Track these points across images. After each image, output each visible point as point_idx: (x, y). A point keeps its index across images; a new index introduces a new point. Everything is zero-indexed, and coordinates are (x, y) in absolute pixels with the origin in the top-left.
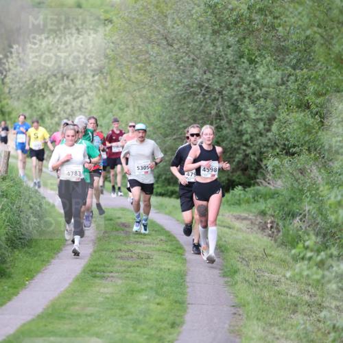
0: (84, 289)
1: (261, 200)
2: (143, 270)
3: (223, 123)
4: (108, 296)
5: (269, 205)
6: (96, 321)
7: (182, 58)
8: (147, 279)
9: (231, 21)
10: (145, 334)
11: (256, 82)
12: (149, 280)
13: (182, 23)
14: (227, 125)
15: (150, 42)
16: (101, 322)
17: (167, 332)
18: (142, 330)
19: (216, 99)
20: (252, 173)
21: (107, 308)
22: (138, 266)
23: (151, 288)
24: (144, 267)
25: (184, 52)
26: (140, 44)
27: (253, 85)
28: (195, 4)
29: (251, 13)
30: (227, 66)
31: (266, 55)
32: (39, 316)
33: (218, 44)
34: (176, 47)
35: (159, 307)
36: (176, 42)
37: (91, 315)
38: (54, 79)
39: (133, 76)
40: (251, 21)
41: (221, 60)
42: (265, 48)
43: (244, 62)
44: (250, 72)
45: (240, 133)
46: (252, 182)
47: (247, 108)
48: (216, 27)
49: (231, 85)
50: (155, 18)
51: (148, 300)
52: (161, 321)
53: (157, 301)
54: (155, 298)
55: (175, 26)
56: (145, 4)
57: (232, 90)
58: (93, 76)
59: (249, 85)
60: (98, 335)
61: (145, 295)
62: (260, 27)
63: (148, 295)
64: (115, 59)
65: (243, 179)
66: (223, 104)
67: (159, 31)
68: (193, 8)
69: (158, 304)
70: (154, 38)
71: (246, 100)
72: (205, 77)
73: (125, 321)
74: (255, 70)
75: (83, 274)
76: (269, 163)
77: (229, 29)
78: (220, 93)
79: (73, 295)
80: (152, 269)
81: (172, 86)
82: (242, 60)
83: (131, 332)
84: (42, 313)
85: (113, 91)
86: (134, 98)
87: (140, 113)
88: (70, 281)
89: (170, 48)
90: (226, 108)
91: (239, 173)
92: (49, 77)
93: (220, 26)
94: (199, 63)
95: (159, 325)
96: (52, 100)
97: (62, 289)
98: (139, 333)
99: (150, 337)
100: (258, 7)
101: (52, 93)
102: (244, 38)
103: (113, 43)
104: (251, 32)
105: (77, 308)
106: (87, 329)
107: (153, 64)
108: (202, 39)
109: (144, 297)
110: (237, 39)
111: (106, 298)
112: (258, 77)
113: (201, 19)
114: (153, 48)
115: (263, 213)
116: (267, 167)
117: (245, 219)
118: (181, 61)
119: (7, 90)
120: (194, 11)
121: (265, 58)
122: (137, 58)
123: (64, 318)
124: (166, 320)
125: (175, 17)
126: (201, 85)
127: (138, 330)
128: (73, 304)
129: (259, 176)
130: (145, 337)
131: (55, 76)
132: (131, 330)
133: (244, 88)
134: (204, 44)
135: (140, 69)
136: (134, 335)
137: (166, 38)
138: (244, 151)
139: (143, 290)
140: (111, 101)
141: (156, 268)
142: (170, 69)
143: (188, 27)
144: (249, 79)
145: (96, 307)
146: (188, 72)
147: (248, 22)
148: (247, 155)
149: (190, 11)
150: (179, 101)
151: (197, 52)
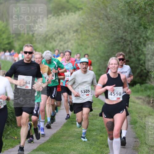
0: (68, 129)
1: (148, 90)
2: (94, 121)
3: (132, 55)
4: (78, 132)
5: (152, 93)
6: (73, 144)
7: (114, 26)
8: (96, 125)
9: (136, 9)
10: (95, 150)
11: (147, 37)
12: (97, 125)
13: (114, 10)
14: (133, 56)
15: (99, 18)
16: (76, 144)
17: (105, 149)
18: (94, 148)
19: (129, 45)
20: (144, 78)
21: (78, 138)
22: (92, 119)
23: (98, 129)
24: (95, 120)
25: (115, 23)
26: (95, 19)
27: (145, 38)
28: (120, 2)
29: (146, 6)
30: (134, 30)
31: (152, 25)
32: (47, 141)
33: (130, 20)
34: (111, 21)
35: (101, 138)
36: (111, 18)
37: (71, 141)
38: (55, 34)
39: (92, 34)
40: (145, 9)
41: (131, 27)
42: (151, 22)
43: (141, 28)
44: (144, 32)
45: (139, 60)
46: (144, 82)
47: (143, 48)
48: (129, 12)
49: (135, 38)
50: (102, 8)
51: (97, 134)
52: (102, 144)
53: (101, 135)
54: (100, 134)
55: (111, 11)
56: (98, 1)
57: (136, 40)
58: (74, 33)
59: (143, 38)
60: (74, 150)
61: (95, 132)
62: (149, 12)
63: (96, 132)
64: (83, 26)
65: (140, 81)
66: (132, 47)
67: (104, 14)
68: (119, 4)
69: (101, 136)
70: (101, 17)
71: (142, 45)
72: (124, 34)
73: (86, 144)
74: (147, 32)
75: (68, 122)
76: (152, 74)
77: (135, 13)
78: (131, 42)
79: (63, 132)
80: (99, 121)
81: (109, 38)
82: (141, 27)
83: (89, 149)
84: (49, 140)
85: (82, 40)
86: (92, 43)
87: (94, 50)
88: (62, 125)
89: (108, 21)
90: (133, 49)
91: (138, 78)
92: (53, 34)
93: (131, 12)
94: (121, 28)
95: (101, 146)
96: (54, 44)
97: (58, 129)
98: (92, 149)
99: (98, 151)
100: (149, 3)
101: (55, 41)
102: (142, 17)
103: (83, 19)
104: (145, 15)
105: (65, 137)
106: (69, 147)
107: (100, 29)
108: (123, 17)
109: (95, 133)
110: (138, 18)
111: (78, 133)
112: (148, 35)
113: (123, 8)
114: (101, 21)
115: (149, 96)
116: (151, 76)
117: (141, 99)
118: (113, 27)
119: (34, 39)
120: (120, 5)
121: (151, 26)
122: (93, 26)
123: (59, 142)
124: (105, 144)
125: (111, 7)
126: (122, 38)
127: (92, 148)
128: (63, 136)
129: (147, 79)
130: (95, 151)
131: (56, 33)
132: (89, 148)
133: (141, 40)
134: (124, 20)
135: (94, 31)
136: (90, 150)
137: (107, 17)
138: (141, 68)
139: (94, 130)
140: (81, 45)
141: (100, 120)
142: (108, 31)
143: (117, 12)
144: (144, 35)
145: (73, 137)
146: (116, 32)
147: (144, 10)
148: (142, 70)
149: (118, 5)
150: (112, 45)
151: (121, 23)
